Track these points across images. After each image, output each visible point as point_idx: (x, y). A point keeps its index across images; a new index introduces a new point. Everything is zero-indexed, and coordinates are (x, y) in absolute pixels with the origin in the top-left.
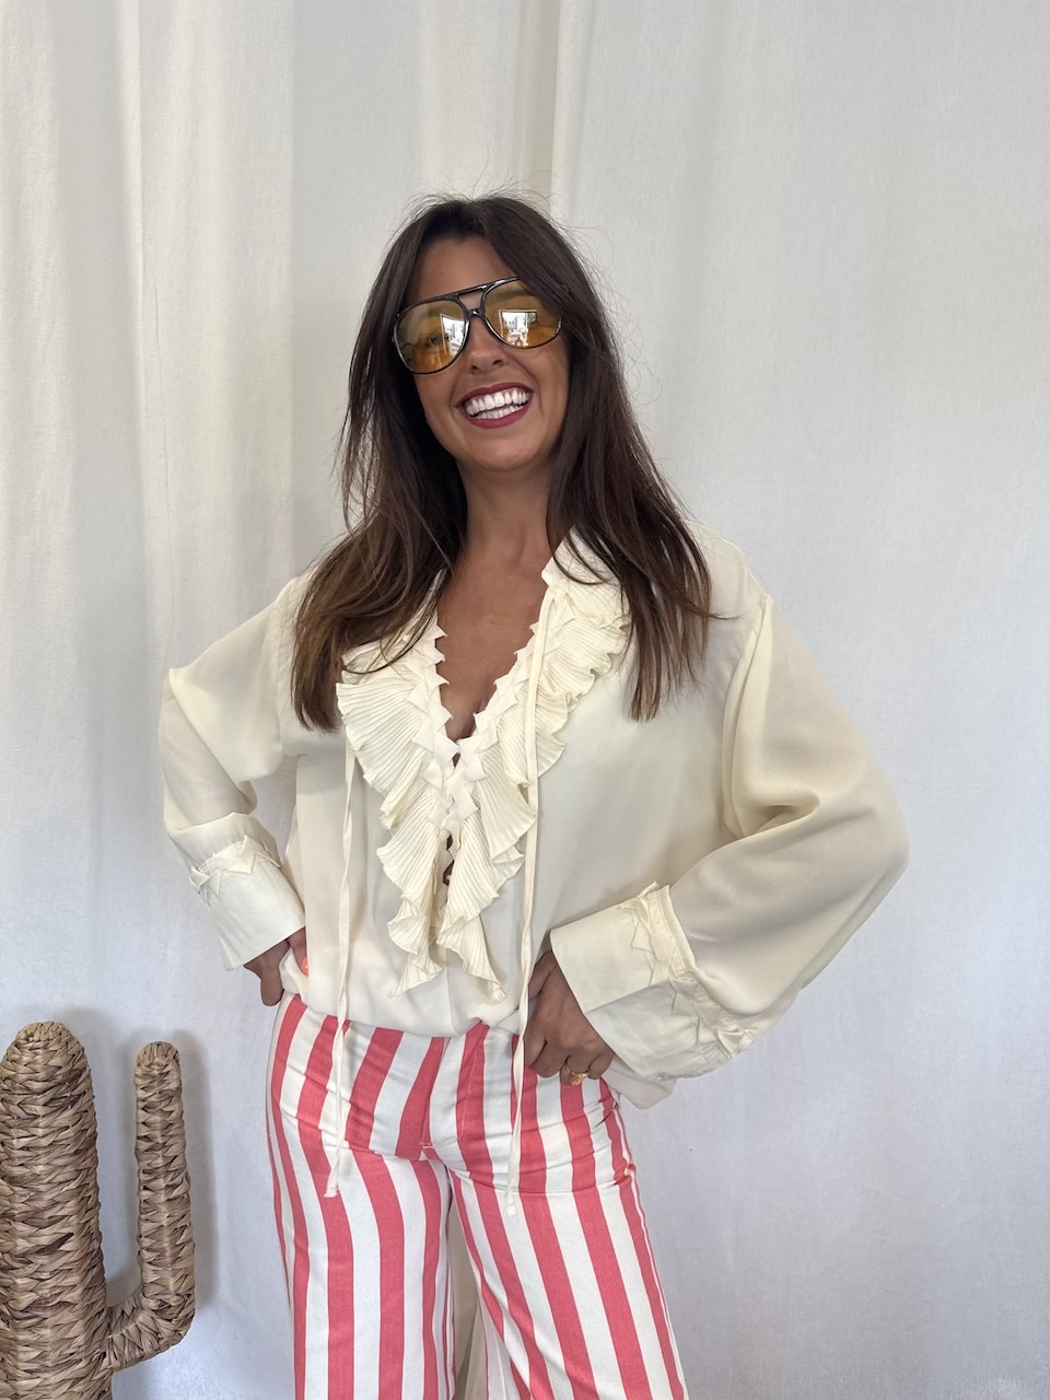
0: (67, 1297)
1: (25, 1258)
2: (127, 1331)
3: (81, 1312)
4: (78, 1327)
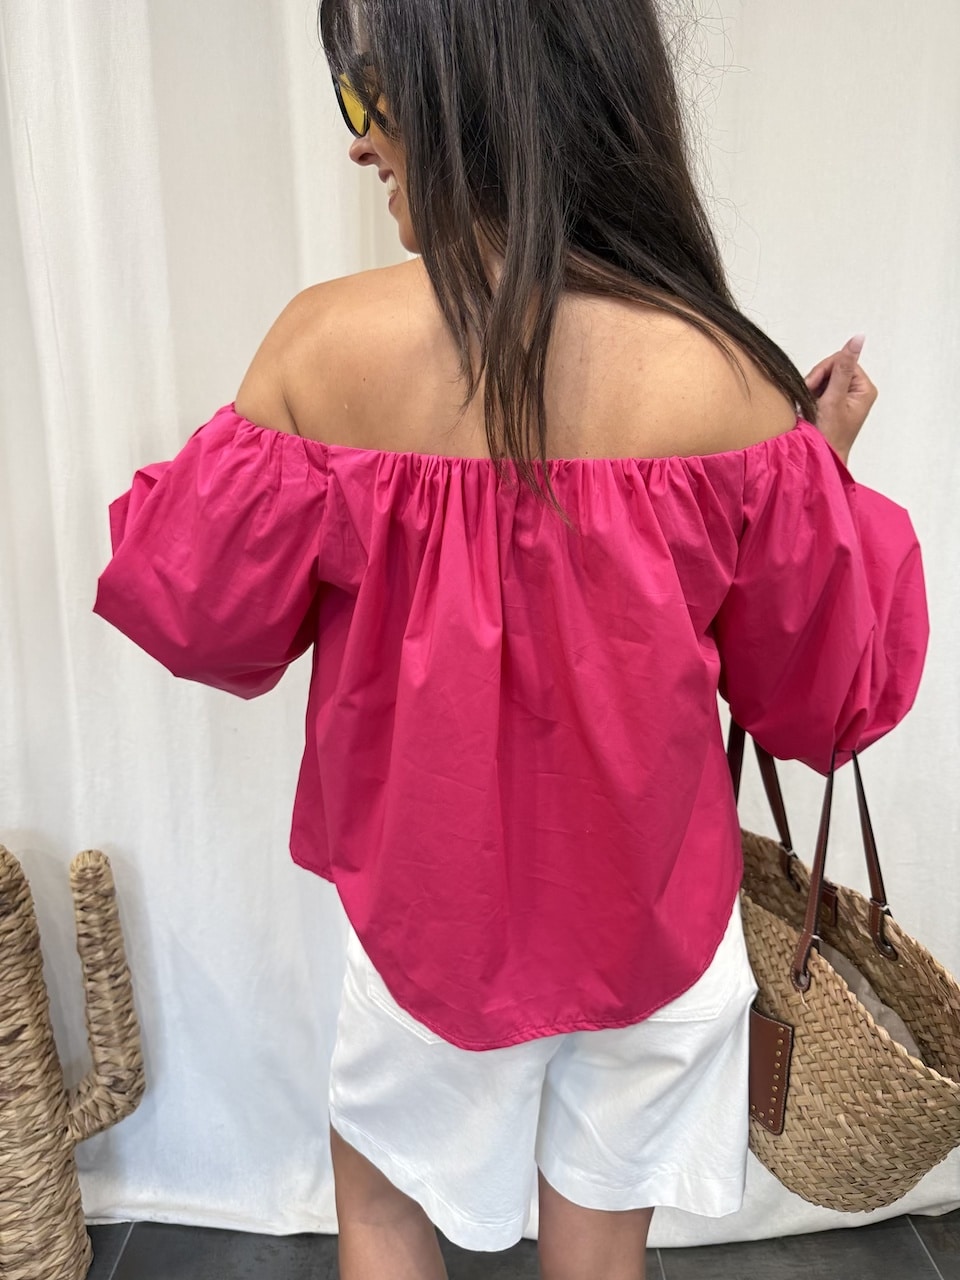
0: (28, 1080)
2: (86, 1107)
3: (42, 1092)
4: (41, 1106)
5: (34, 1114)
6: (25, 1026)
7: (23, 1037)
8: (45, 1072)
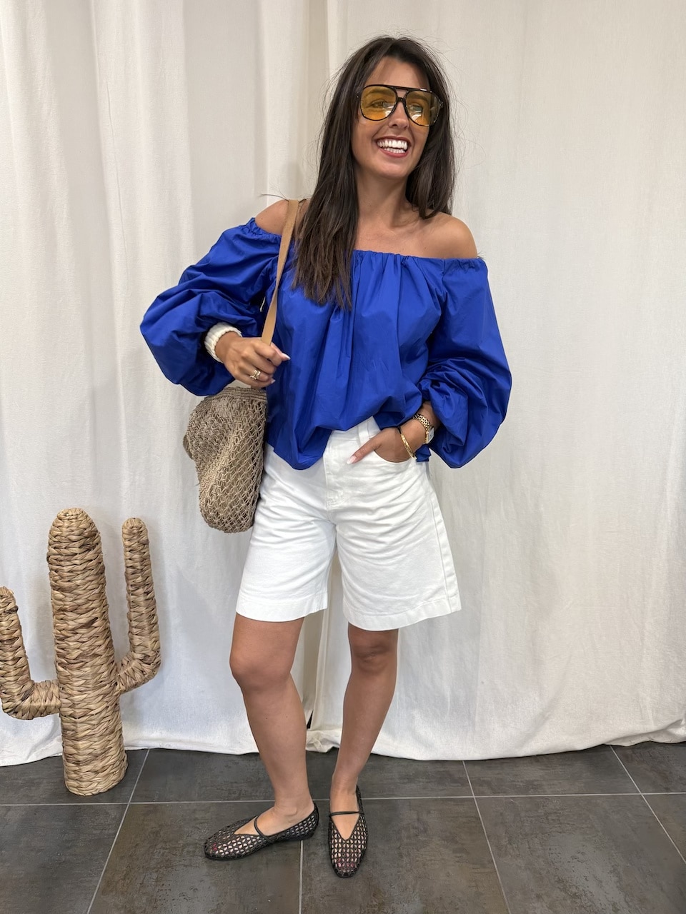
0: (98, 651)
1: (74, 631)
2: (128, 671)
3: (105, 659)
4: (104, 668)
5: (100, 671)
6: (97, 618)
7: (95, 624)
8: (106, 648)
